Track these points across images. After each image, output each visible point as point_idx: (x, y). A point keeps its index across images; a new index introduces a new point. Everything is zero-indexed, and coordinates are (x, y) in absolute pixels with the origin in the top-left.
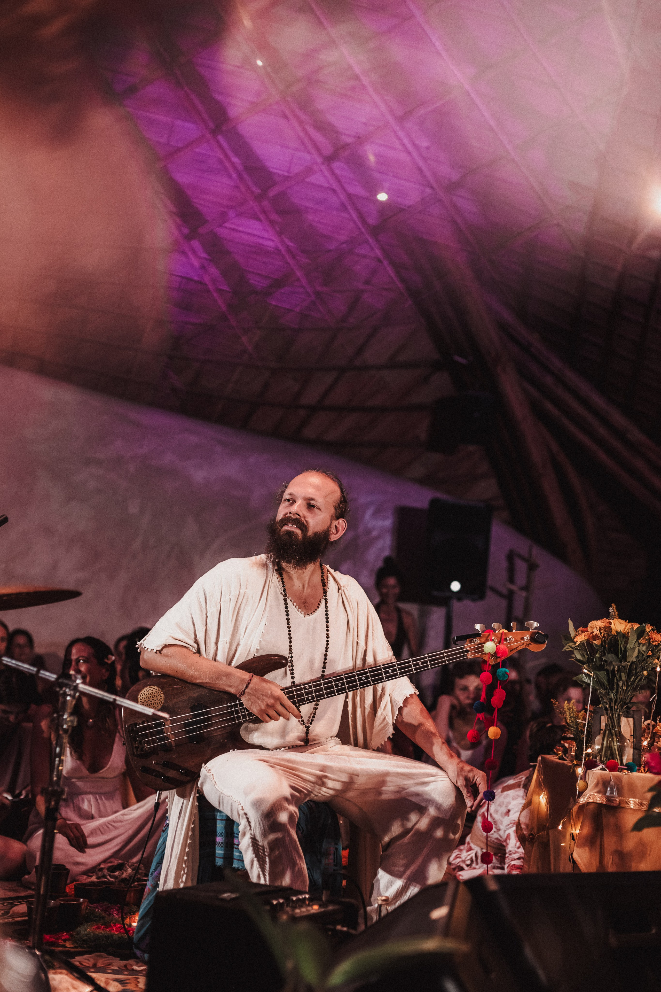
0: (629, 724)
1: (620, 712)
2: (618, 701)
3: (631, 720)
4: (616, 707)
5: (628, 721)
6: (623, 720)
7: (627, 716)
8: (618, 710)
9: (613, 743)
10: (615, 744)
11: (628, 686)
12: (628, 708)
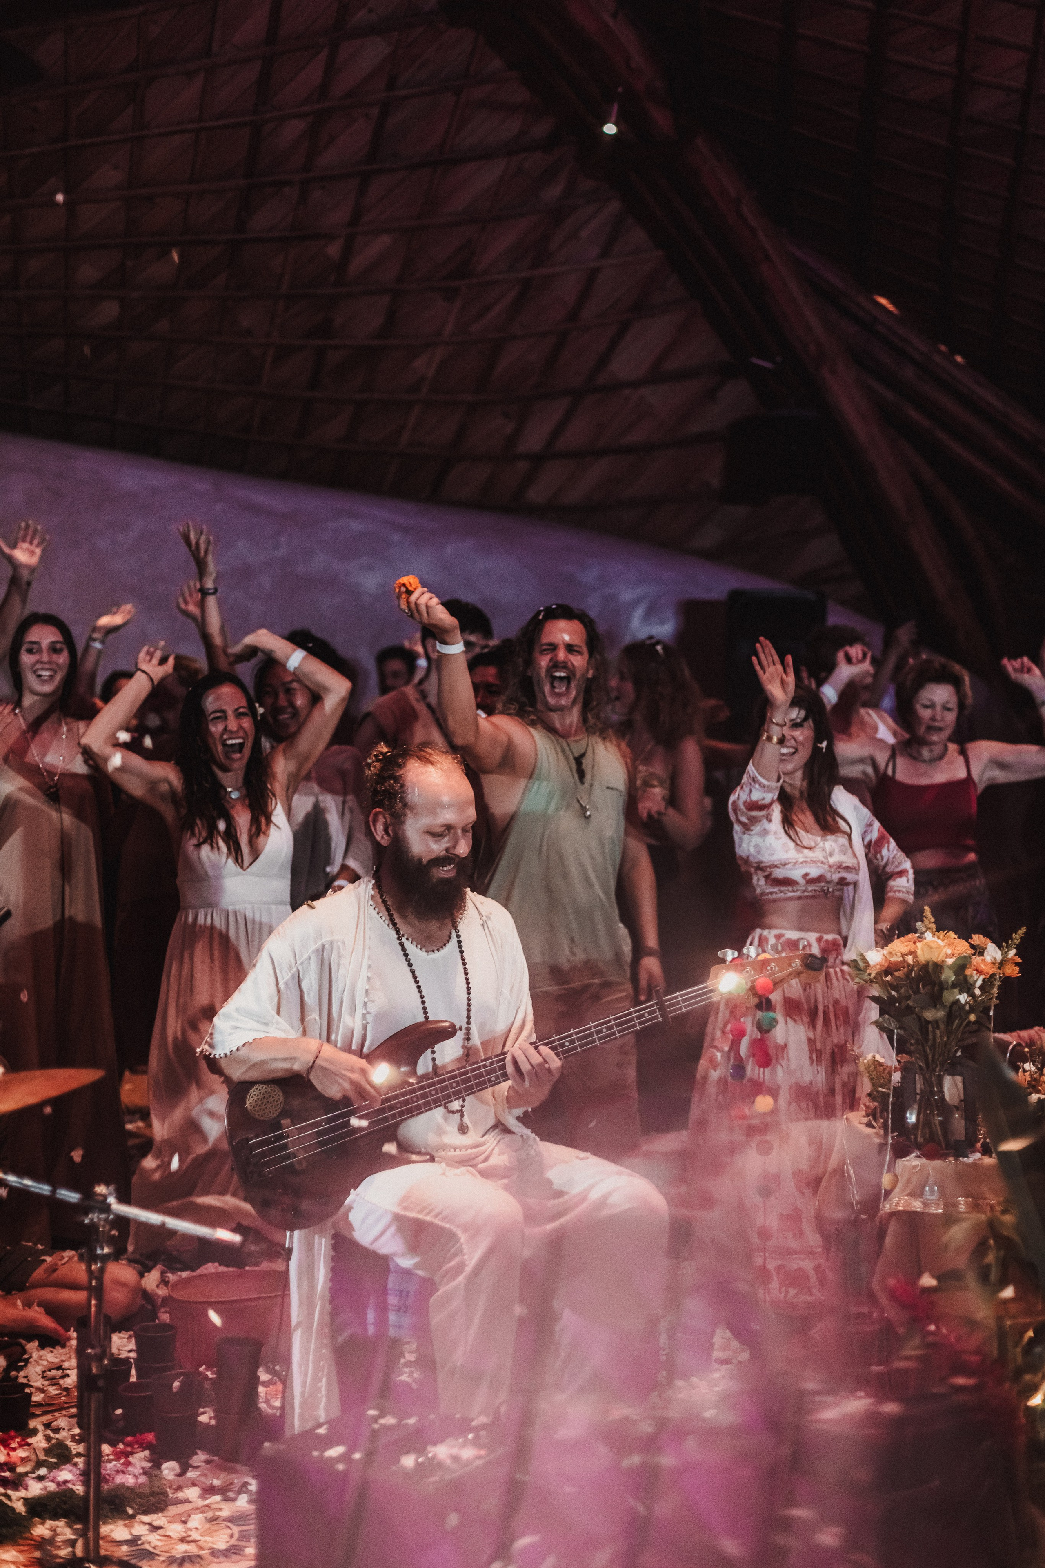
0: (956, 1085)
1: (940, 1071)
2: (936, 1057)
3: (959, 1079)
4: (934, 1066)
5: (954, 1081)
6: (948, 1081)
7: (952, 1074)
8: (938, 1069)
9: (934, 1115)
10: (936, 1118)
11: (949, 1033)
12: (953, 1064)
